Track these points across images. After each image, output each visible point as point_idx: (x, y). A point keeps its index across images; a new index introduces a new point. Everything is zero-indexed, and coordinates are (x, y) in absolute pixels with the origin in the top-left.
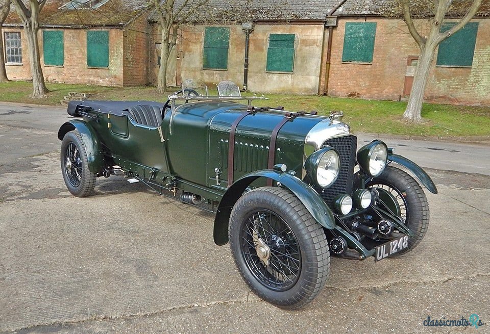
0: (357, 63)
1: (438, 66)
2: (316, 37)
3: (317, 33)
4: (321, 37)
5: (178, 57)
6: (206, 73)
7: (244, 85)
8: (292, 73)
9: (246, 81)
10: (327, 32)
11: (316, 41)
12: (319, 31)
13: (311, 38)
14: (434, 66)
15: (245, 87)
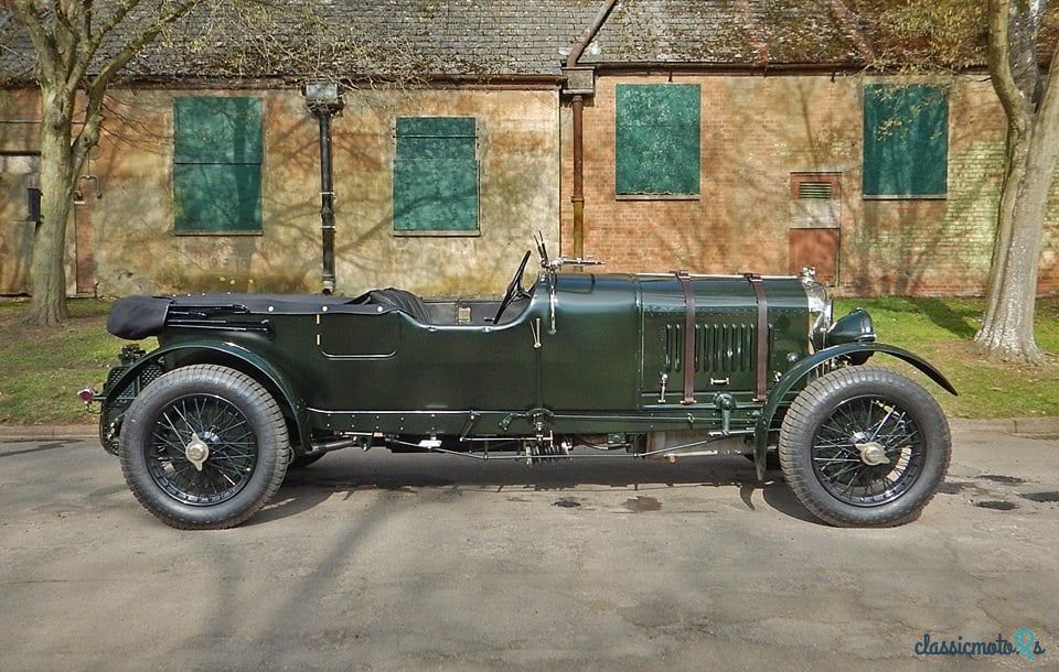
0: (657, 197)
1: (869, 197)
2: (539, 127)
3: (540, 115)
4: (552, 127)
5: (80, 199)
6: (187, 247)
7: (325, 279)
8: (477, 233)
9: (329, 266)
10: (568, 113)
11: (539, 137)
12: (548, 109)
13: (524, 129)
14: (859, 198)
15: (328, 284)
